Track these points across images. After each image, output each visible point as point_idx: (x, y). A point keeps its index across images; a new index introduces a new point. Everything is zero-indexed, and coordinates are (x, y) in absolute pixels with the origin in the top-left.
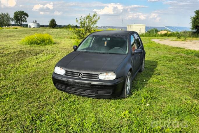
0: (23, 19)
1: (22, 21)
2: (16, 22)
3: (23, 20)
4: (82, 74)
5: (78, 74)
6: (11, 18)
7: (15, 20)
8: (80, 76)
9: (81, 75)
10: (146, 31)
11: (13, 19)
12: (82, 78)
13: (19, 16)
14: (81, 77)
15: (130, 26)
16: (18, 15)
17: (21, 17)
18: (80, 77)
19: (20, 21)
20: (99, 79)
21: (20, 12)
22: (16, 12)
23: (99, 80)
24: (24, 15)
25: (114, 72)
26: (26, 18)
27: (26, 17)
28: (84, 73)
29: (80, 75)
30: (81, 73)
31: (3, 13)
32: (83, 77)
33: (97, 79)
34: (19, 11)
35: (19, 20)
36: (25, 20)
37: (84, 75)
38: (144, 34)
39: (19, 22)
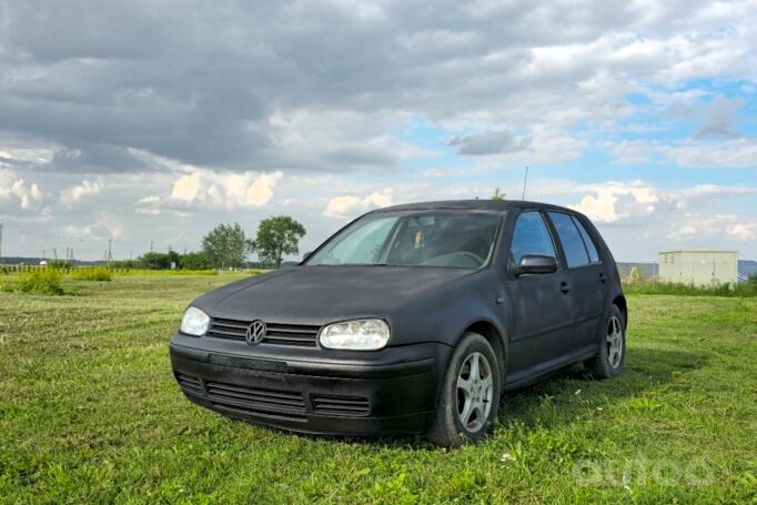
0: (288, 242)
1: (282, 249)
2: (265, 254)
3: (288, 246)
4: (261, 328)
5: (249, 328)
6: (248, 242)
7: (260, 247)
8: (254, 334)
9: (257, 333)
10: (746, 278)
11: (254, 244)
12: (263, 344)
13: (273, 235)
14: (256, 338)
15: (670, 255)
16: (272, 231)
17: (281, 238)
18: (253, 340)
19: (277, 250)
20: (321, 346)
21: (279, 220)
22: (268, 220)
23: (318, 348)
24: (290, 231)
25: (385, 320)
26: (295, 241)
27: (297, 236)
28: (269, 325)
29: (255, 330)
30: (257, 325)
31: (226, 227)
32: (265, 341)
33: (313, 344)
34: (276, 216)
35: (274, 246)
36: (292, 245)
37: (269, 333)
38: (731, 287)
39: (274, 253)
